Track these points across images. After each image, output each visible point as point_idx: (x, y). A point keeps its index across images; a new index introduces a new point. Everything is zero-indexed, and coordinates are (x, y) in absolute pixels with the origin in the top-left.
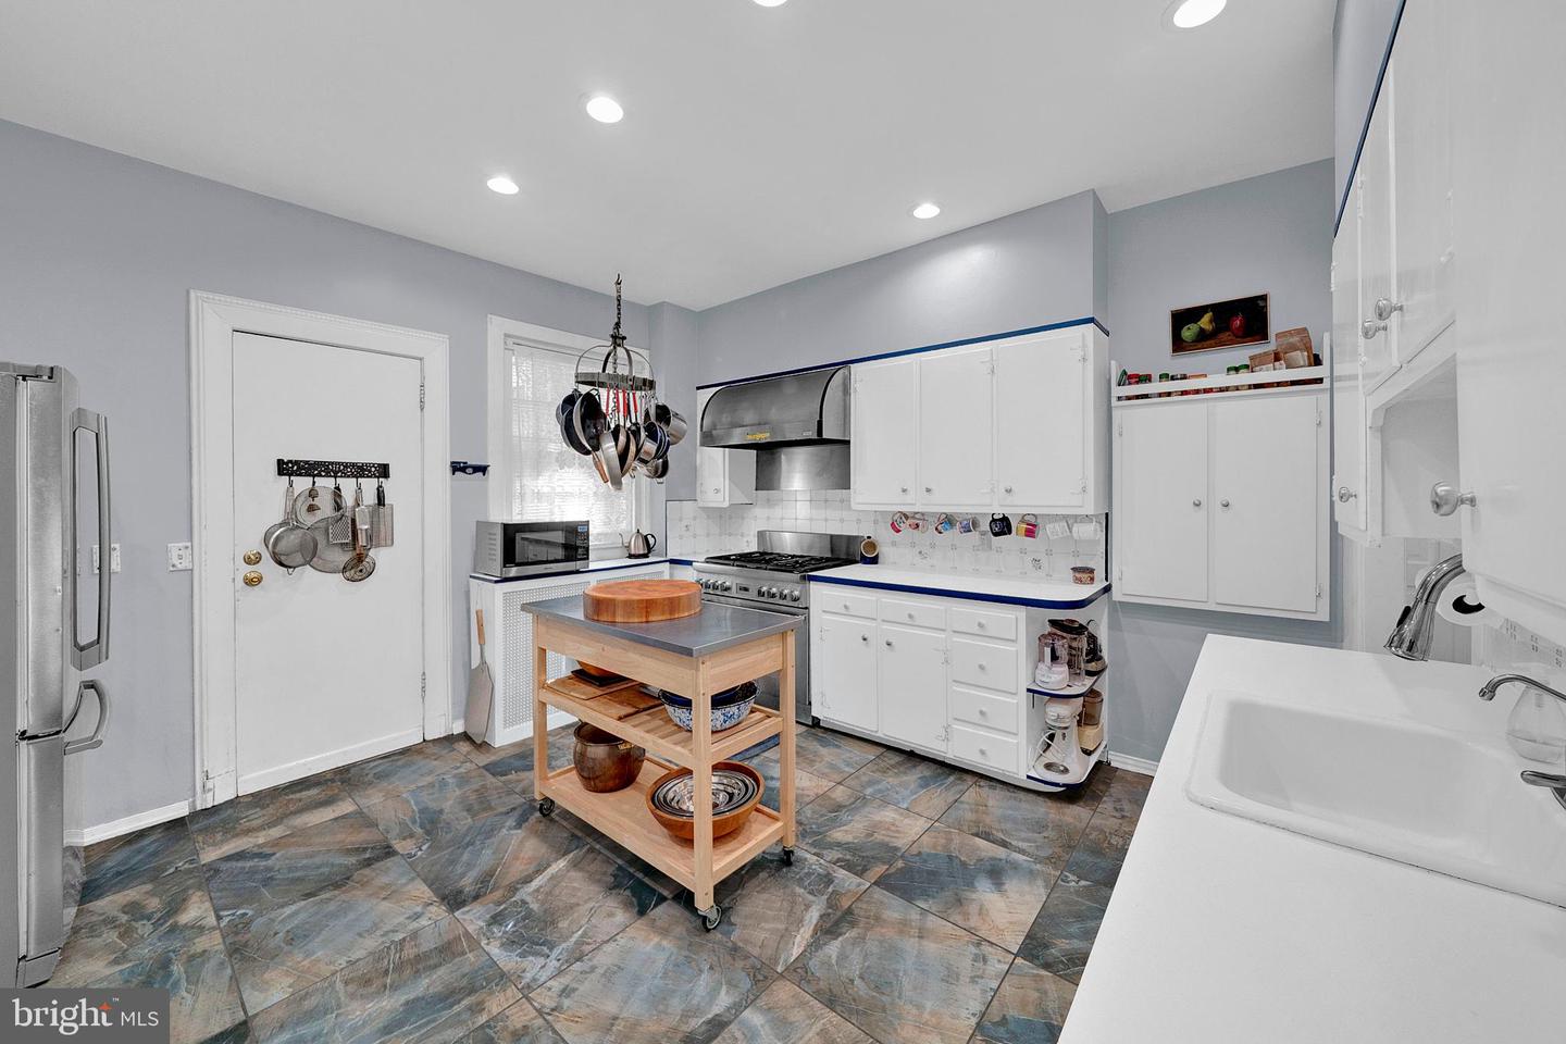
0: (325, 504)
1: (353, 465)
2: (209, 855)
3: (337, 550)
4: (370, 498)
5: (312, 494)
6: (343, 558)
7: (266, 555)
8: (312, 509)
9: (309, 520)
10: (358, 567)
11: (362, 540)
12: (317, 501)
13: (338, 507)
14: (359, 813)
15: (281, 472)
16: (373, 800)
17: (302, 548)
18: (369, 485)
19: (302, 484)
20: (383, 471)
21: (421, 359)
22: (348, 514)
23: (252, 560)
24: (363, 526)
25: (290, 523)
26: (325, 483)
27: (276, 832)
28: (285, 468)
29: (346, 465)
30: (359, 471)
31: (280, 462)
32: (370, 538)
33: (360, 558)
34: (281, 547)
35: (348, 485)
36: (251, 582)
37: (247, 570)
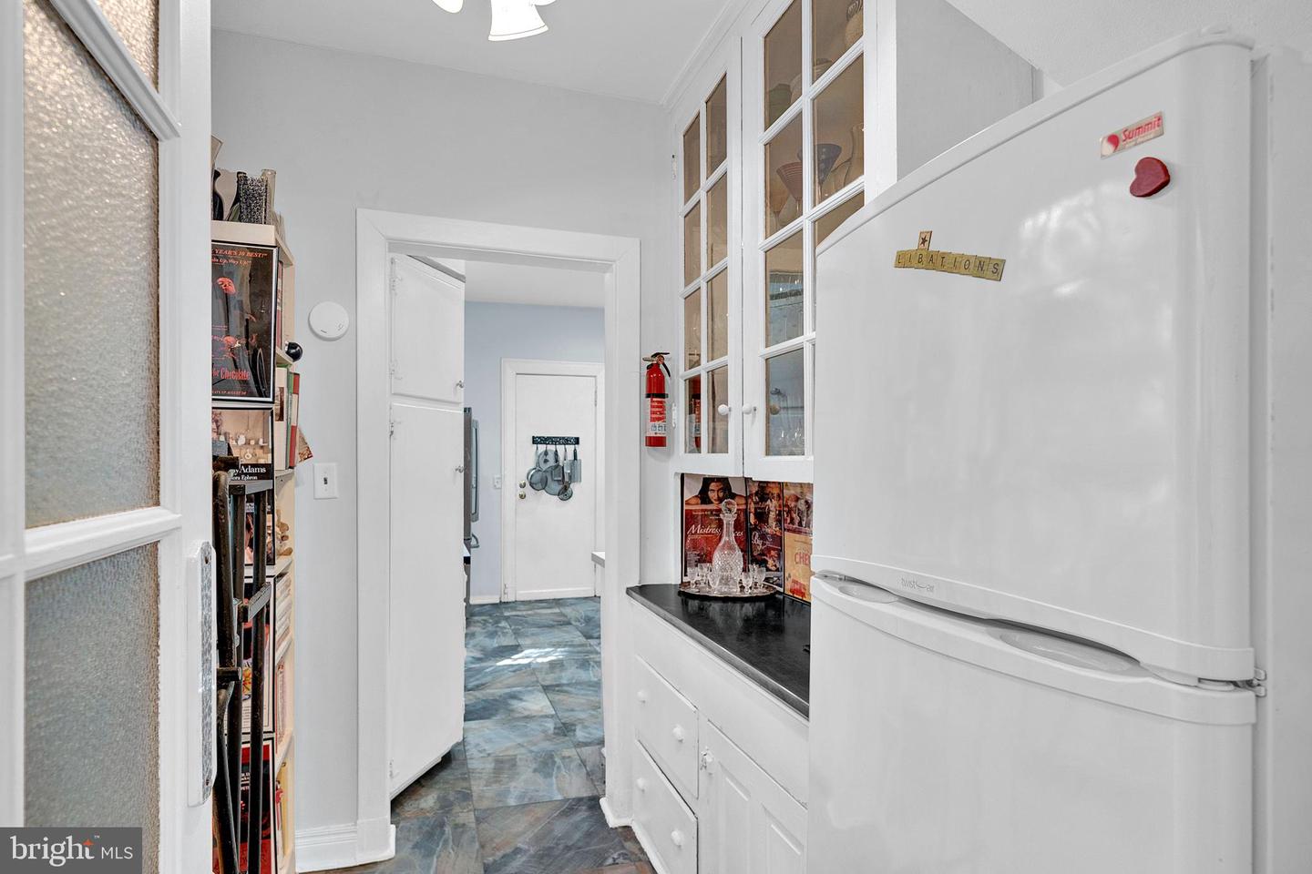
0: (551, 457)
1: (563, 438)
2: (506, 614)
3: (556, 483)
4: (570, 457)
5: (546, 453)
6: (558, 487)
7: (528, 484)
8: (546, 461)
9: (544, 467)
10: (565, 493)
11: (567, 479)
12: (548, 458)
13: (557, 461)
14: (561, 612)
15: (534, 442)
16: (568, 611)
17: (541, 481)
18: (570, 448)
19: (542, 448)
20: (577, 441)
21: (595, 377)
22: (561, 464)
23: (523, 486)
24: (567, 471)
25: (537, 469)
26: (551, 448)
27: (530, 612)
28: (536, 441)
29: (560, 438)
30: (566, 441)
31: (533, 437)
32: (570, 477)
33: (566, 488)
34: (534, 480)
35: (560, 448)
36: (522, 497)
37: (521, 491)
